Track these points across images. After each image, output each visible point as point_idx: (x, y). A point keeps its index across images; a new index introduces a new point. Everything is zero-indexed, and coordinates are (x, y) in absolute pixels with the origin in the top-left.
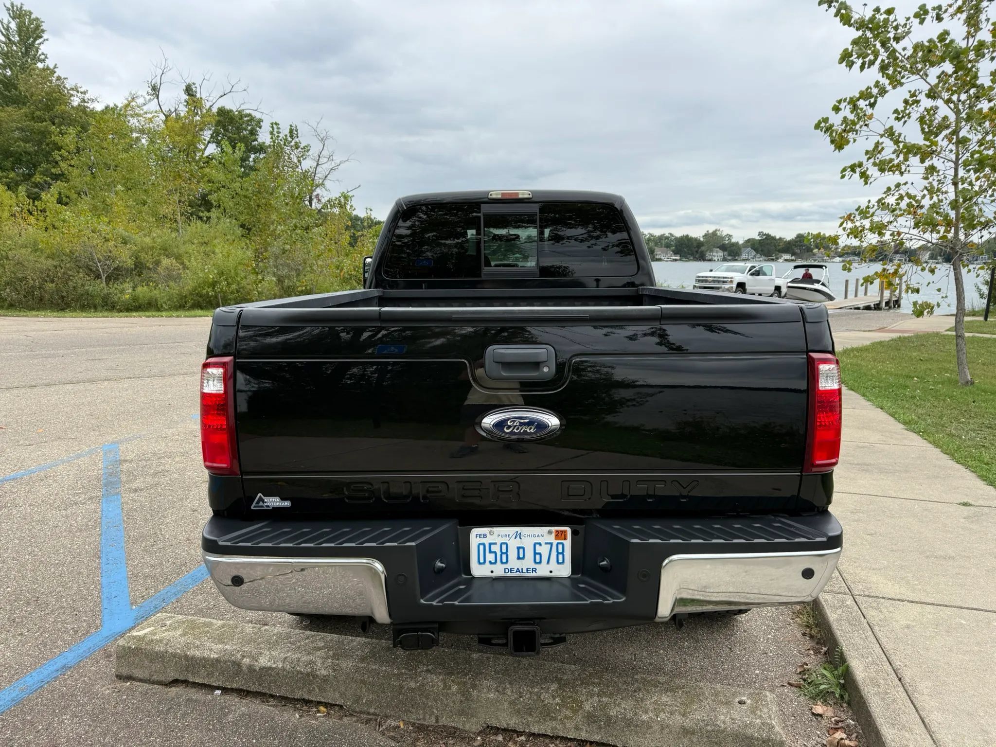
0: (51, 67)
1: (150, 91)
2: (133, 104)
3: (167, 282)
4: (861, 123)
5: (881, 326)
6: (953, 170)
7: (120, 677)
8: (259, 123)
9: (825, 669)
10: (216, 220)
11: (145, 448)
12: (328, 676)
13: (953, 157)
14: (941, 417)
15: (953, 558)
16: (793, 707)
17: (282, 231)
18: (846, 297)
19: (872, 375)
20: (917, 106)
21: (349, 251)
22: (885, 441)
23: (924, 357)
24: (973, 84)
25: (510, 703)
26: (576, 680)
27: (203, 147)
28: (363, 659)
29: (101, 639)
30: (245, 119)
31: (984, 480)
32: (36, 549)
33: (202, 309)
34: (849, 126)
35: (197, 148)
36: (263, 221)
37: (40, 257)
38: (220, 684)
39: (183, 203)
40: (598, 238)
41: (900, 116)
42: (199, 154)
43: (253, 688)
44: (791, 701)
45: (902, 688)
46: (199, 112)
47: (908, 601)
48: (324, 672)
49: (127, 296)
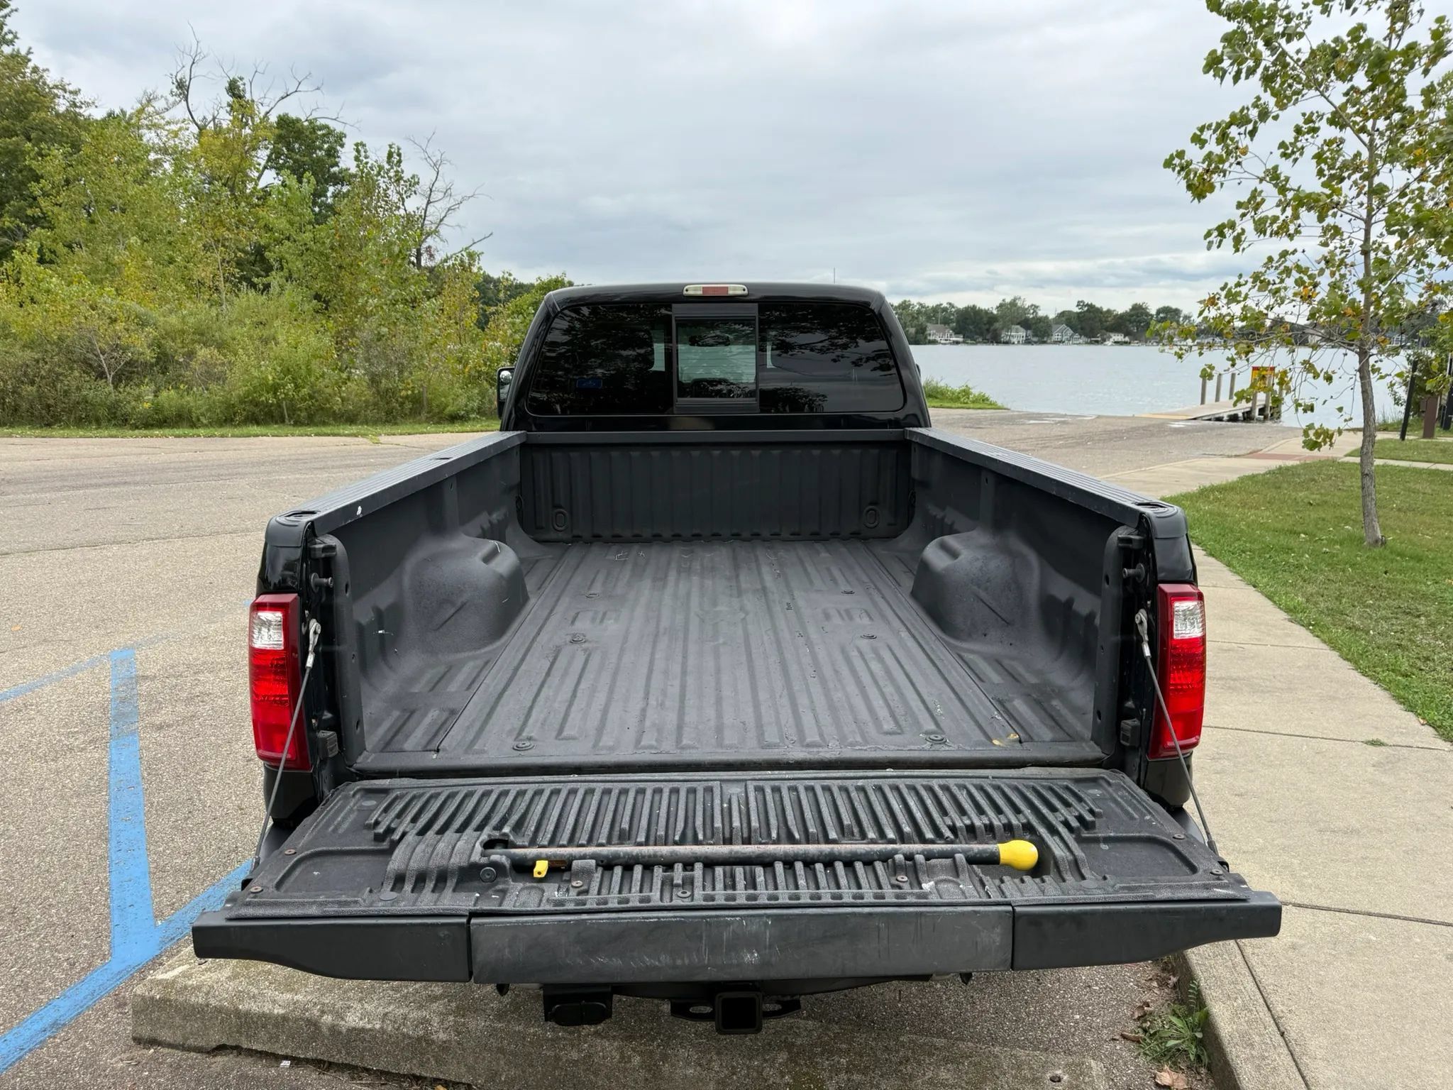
0: (23, 52)
1: (175, 90)
2: (150, 109)
3: (205, 383)
4: (1232, 160)
5: (1253, 448)
6: (1362, 232)
7: (138, 1040)
8: (340, 138)
9: (1175, 1014)
10: (278, 289)
11: (175, 656)
12: (450, 1041)
13: (1364, 213)
14: (1339, 598)
15: (1358, 832)
16: (1128, 1075)
17: (376, 307)
18: (1203, 402)
19: (1241, 531)
20: (1313, 137)
21: (477, 335)
22: (1259, 640)
23: (1314, 500)
24: (1397, 106)
25: (718, 1083)
26: (813, 1045)
27: (257, 174)
28: (500, 1016)
29: (110, 976)
30: (320, 133)
31: (1401, 703)
32: (11, 827)
33: (258, 423)
34: (1215, 165)
35: (247, 176)
36: (347, 289)
37: (13, 345)
38: (288, 1051)
39: (228, 262)
40: (845, 347)
41: (1289, 151)
42: (250, 186)
43: (338, 1058)
44: (1125, 1064)
45: (1286, 1049)
46: (250, 122)
47: (1294, 905)
48: (442, 1036)
49: (147, 405)
